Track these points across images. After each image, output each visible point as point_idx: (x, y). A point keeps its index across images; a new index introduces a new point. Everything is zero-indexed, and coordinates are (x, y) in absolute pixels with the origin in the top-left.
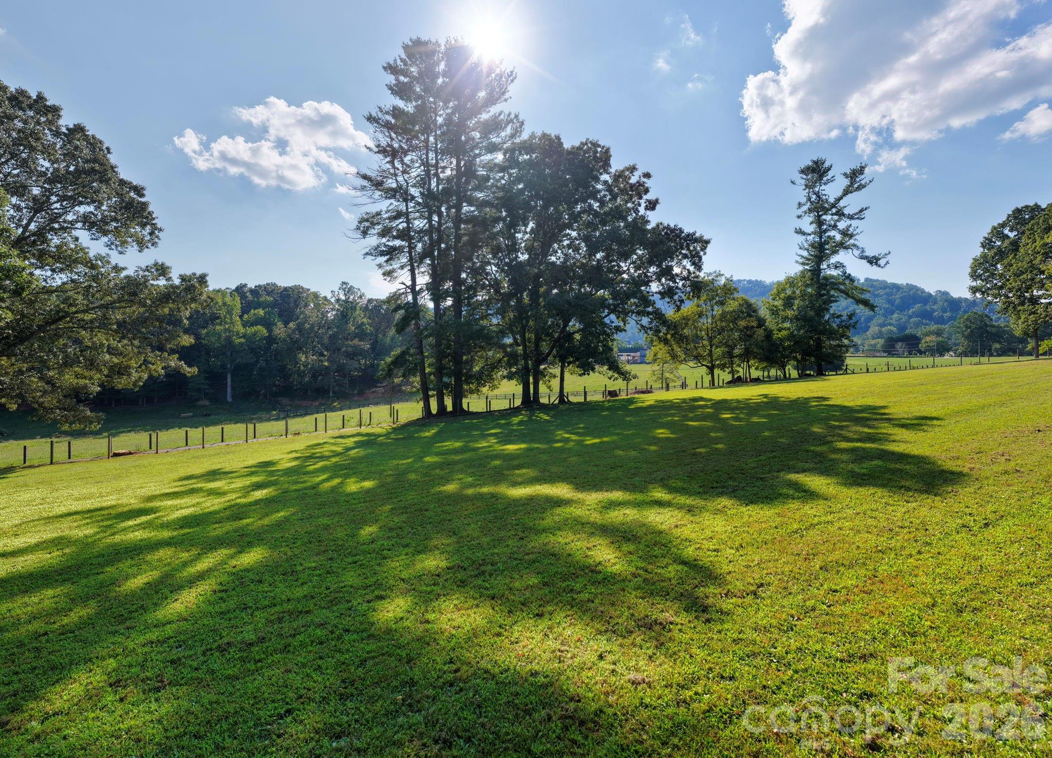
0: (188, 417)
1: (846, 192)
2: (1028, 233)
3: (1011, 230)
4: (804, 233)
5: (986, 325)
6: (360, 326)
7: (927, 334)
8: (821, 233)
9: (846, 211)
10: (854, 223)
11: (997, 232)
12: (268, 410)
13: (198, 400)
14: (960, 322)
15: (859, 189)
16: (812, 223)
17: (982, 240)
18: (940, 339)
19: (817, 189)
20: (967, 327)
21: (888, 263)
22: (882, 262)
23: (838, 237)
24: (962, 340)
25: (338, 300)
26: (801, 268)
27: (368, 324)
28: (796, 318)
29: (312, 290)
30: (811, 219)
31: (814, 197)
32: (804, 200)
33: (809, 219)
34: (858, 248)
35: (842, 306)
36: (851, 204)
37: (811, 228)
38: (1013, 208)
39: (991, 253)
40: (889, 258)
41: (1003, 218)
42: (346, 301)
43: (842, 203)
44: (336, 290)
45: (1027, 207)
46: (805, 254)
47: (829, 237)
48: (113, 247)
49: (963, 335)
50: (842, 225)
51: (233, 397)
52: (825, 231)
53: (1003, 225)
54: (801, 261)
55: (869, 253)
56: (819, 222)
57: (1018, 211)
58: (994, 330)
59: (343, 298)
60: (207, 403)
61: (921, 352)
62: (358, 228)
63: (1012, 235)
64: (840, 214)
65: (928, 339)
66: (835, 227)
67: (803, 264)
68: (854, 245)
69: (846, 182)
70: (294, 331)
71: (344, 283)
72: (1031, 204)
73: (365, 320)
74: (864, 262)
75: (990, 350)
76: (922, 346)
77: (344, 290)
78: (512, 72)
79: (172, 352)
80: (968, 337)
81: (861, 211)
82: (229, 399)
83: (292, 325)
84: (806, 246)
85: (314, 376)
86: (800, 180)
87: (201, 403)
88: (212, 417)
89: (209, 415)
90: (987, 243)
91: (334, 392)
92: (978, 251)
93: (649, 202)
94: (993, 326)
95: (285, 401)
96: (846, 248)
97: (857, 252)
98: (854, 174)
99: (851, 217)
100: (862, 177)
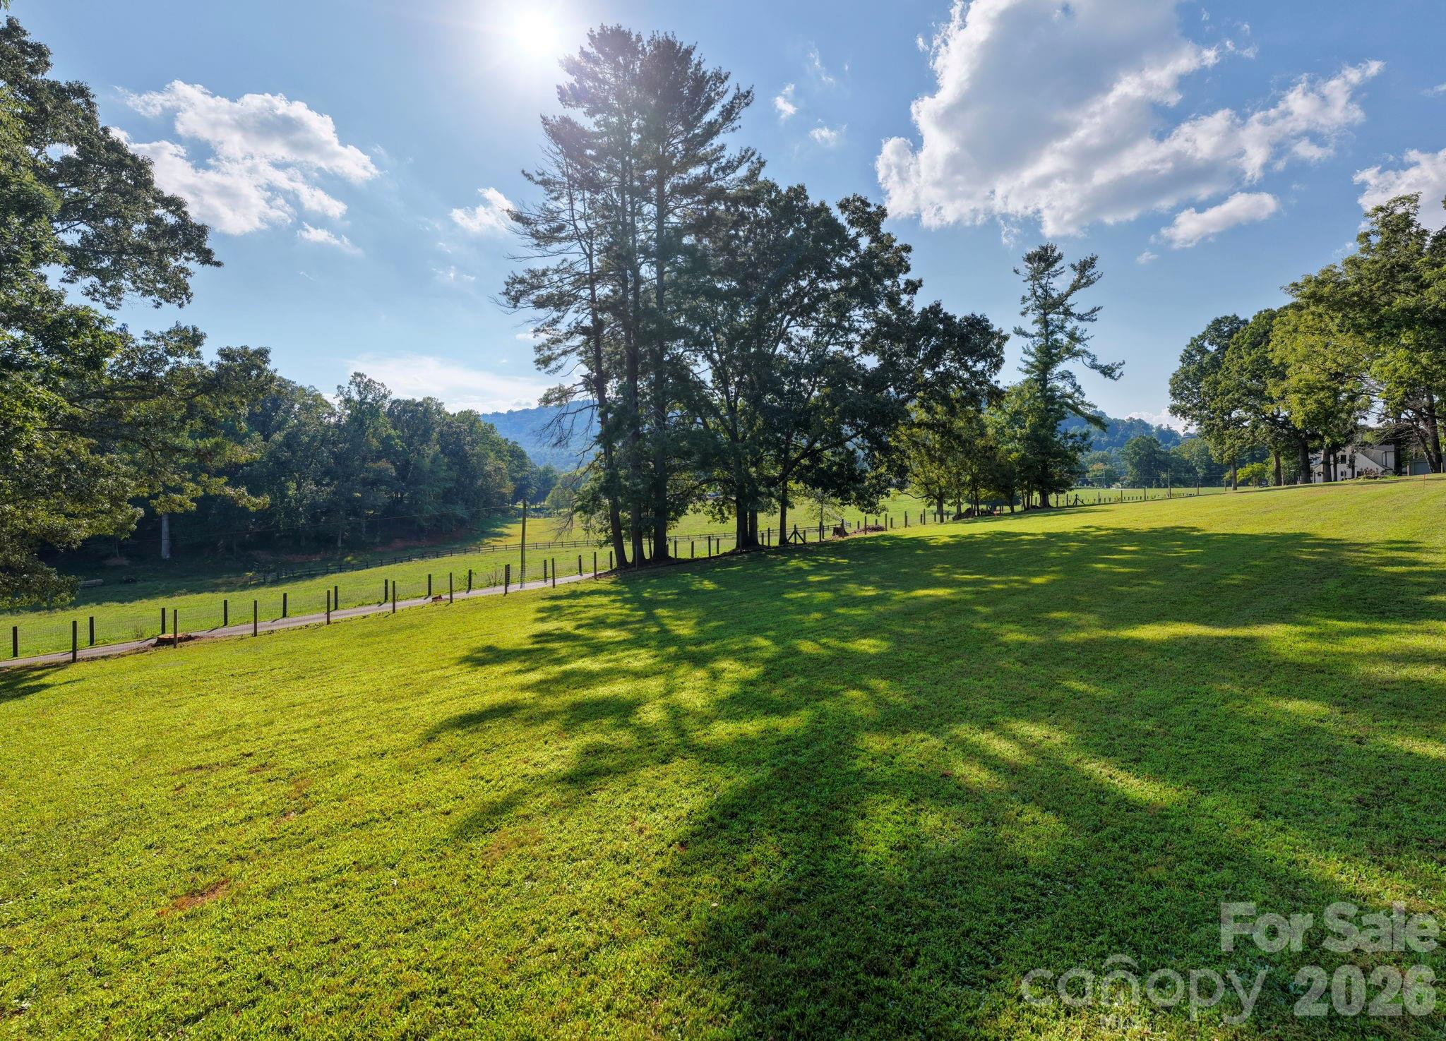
0: (95, 586)
1: (1074, 288)
2: (1232, 347)
3: (1211, 344)
4: (1025, 335)
5: (1155, 452)
6: (386, 441)
7: (1094, 461)
8: (1048, 335)
9: (1073, 310)
10: (1082, 325)
11: (1197, 346)
12: (239, 571)
13: (107, 557)
14: (1127, 448)
15: (1086, 285)
16: (1035, 322)
17: (1182, 352)
18: (1108, 467)
19: (1044, 282)
20: (1136, 454)
21: (1121, 374)
22: (1117, 372)
23: (1066, 340)
24: (1130, 468)
25: (348, 401)
26: (1027, 376)
27: (398, 437)
28: (1026, 438)
29: (298, 384)
30: (1035, 318)
31: (1040, 292)
32: (1028, 294)
33: (1032, 317)
34: (1089, 355)
35: (1072, 426)
36: (1079, 302)
37: (1035, 329)
38: (1213, 319)
39: (1193, 368)
40: (1123, 368)
41: (1202, 329)
42: (362, 402)
43: (1069, 301)
44: (345, 385)
45: (1226, 318)
46: (1031, 359)
47: (1056, 340)
48: (98, 296)
49: (1132, 464)
50: (1069, 326)
51: (171, 551)
52: (1053, 333)
53: (1203, 337)
54: (1024, 367)
55: (1102, 361)
56: (1046, 324)
57: (1218, 322)
58: (1162, 458)
59: (356, 397)
60: (125, 562)
61: (1088, 483)
62: (507, 293)
63: (1212, 349)
64: (1067, 313)
65: (1095, 467)
66: (1062, 328)
67: (1027, 372)
68: (1085, 352)
69: (1075, 276)
70: (280, 445)
71: (357, 375)
72: (1230, 315)
73: (393, 432)
74: (1096, 372)
75: (1158, 480)
76: (1089, 476)
77: (358, 385)
78: (748, 92)
79: (219, 473)
80: (1136, 466)
81: (1093, 311)
82: (165, 553)
83: (278, 437)
84: (1033, 350)
85: (315, 518)
86: (1025, 269)
87: (112, 562)
88: (139, 585)
89: (134, 581)
90: (1187, 357)
91: (343, 541)
92: (1177, 365)
93: (908, 283)
94: (1161, 453)
95: (263, 556)
96: (1076, 354)
97: (1088, 361)
98: (1085, 266)
99: (1081, 318)
100: (1092, 271)
